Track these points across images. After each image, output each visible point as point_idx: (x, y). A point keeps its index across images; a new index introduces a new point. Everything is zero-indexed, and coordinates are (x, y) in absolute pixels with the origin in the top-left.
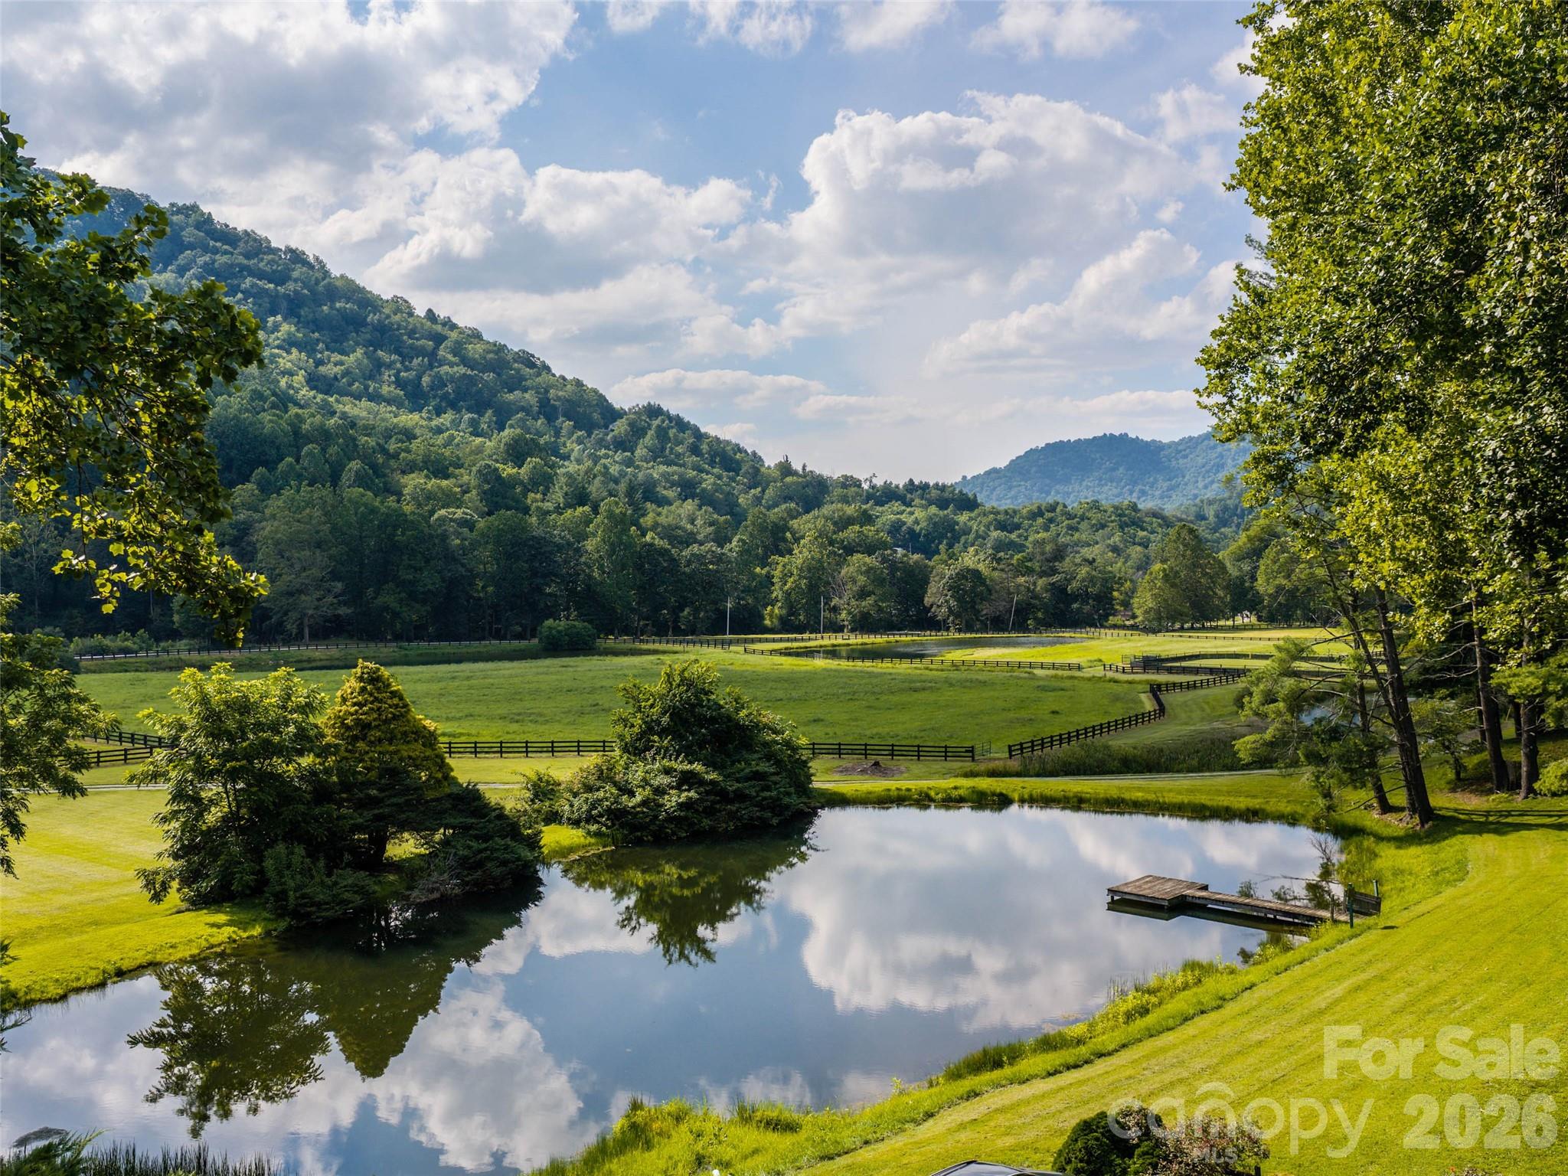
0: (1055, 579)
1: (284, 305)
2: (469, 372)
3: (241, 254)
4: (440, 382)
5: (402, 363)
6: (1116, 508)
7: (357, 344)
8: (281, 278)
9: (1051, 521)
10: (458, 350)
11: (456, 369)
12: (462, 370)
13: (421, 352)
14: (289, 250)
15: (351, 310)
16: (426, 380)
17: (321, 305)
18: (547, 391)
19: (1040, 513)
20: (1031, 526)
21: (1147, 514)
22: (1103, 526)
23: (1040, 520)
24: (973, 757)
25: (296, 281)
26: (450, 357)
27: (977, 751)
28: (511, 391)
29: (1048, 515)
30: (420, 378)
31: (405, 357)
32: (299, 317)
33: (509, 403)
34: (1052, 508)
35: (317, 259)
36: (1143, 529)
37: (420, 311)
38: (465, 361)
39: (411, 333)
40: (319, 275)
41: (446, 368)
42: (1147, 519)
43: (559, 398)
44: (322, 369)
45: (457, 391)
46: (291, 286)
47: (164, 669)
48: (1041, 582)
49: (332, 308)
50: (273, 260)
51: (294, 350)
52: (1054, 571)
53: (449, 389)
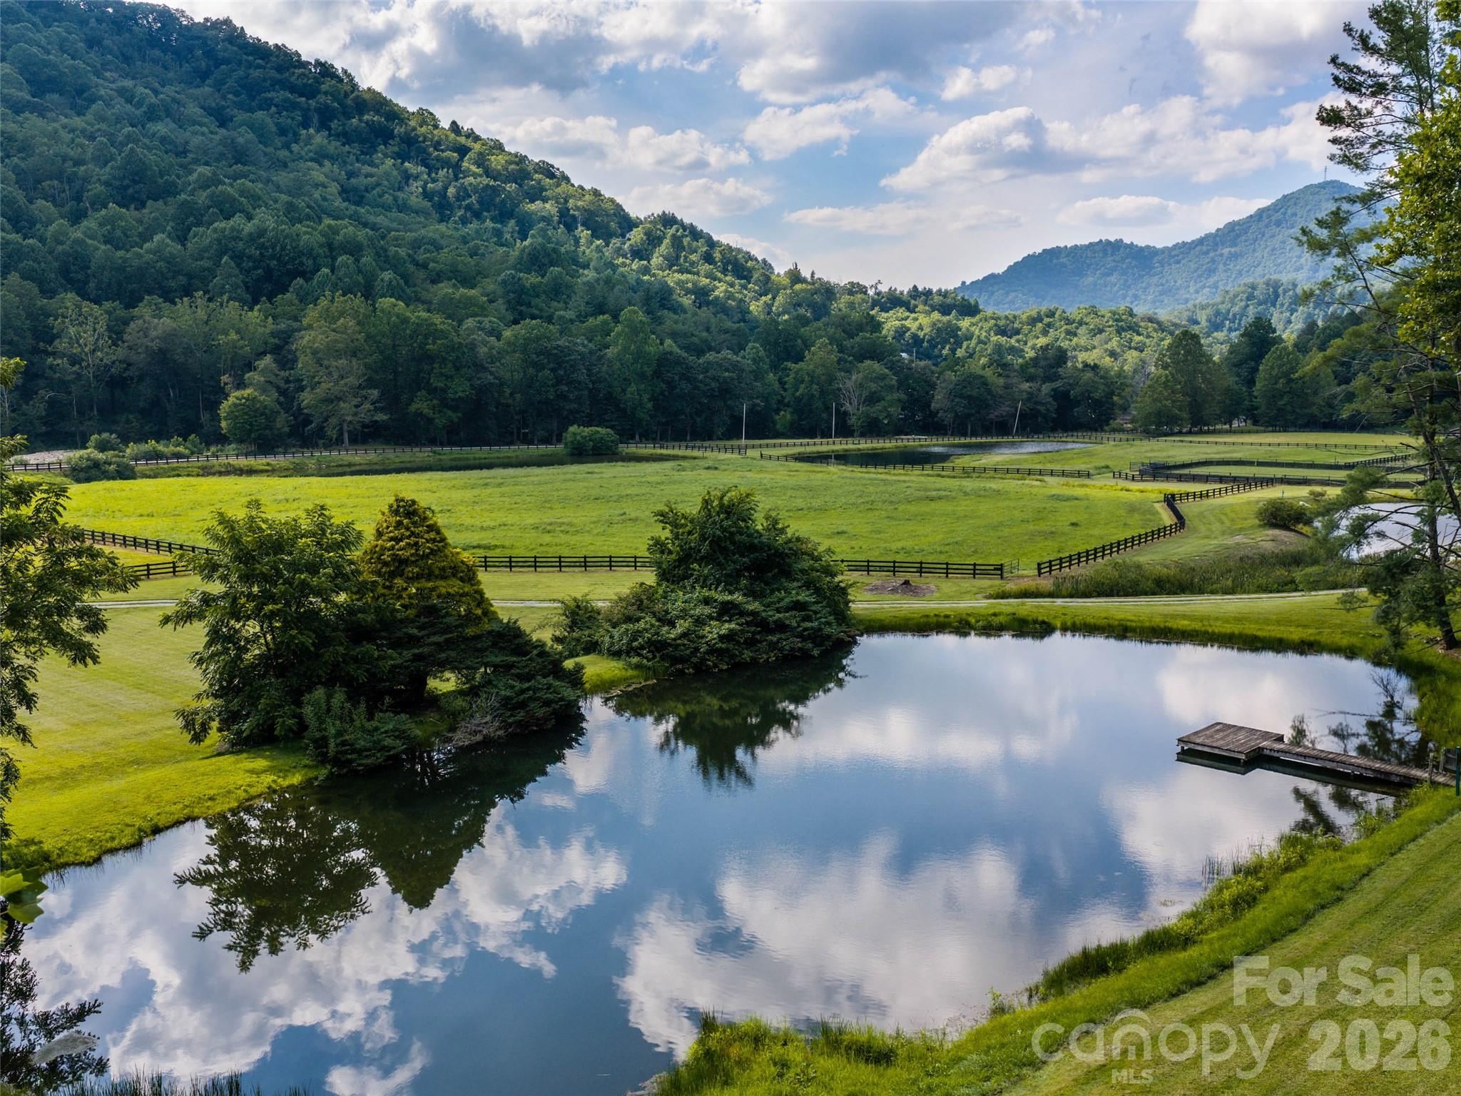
0: (1058, 384)
1: (316, 119)
2: (492, 183)
3: (272, 68)
4: (464, 193)
5: (429, 175)
6: (1114, 313)
7: (386, 156)
8: (312, 92)
9: (1049, 325)
10: (481, 161)
11: (479, 179)
12: (485, 181)
13: (446, 163)
14: (318, 63)
15: (379, 122)
16: (451, 191)
17: (350, 118)
18: (566, 201)
19: (1039, 319)
20: (1030, 331)
21: (1142, 319)
22: (1101, 331)
23: (1039, 325)
24: (1001, 575)
25: (326, 93)
26: (473, 168)
27: (1006, 569)
28: (532, 201)
29: (1047, 320)
30: (446, 188)
31: (431, 169)
32: (329, 129)
33: (533, 213)
34: (1051, 314)
35: (345, 72)
36: (1139, 334)
37: (445, 124)
38: (487, 173)
39: (437, 145)
40: (348, 88)
41: (471, 179)
42: (1142, 324)
43: (577, 208)
44: (353, 181)
45: (480, 202)
46: (322, 98)
47: (214, 474)
48: (1046, 388)
49: (360, 120)
50: (304, 74)
51: (327, 163)
52: (1056, 377)
53: (474, 199)
